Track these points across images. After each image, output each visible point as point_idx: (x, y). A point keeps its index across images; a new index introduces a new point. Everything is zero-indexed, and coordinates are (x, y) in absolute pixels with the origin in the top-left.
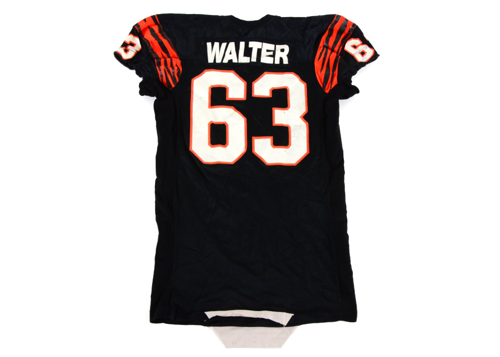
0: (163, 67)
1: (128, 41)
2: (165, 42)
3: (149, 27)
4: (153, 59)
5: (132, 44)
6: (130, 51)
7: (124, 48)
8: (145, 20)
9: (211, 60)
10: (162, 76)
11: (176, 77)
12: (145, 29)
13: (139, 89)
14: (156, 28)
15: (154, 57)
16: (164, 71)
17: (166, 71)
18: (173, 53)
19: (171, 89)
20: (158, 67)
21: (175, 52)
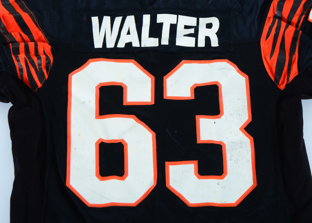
0: (22, 56)
2: (26, 17)
4: (6, 44)
9: (98, 44)
10: (21, 70)
11: (45, 71)
15: (8, 40)
16: (24, 63)
17: (27, 62)
18: (38, 35)
19: (36, 91)
20: (15, 56)
21: (41, 31)
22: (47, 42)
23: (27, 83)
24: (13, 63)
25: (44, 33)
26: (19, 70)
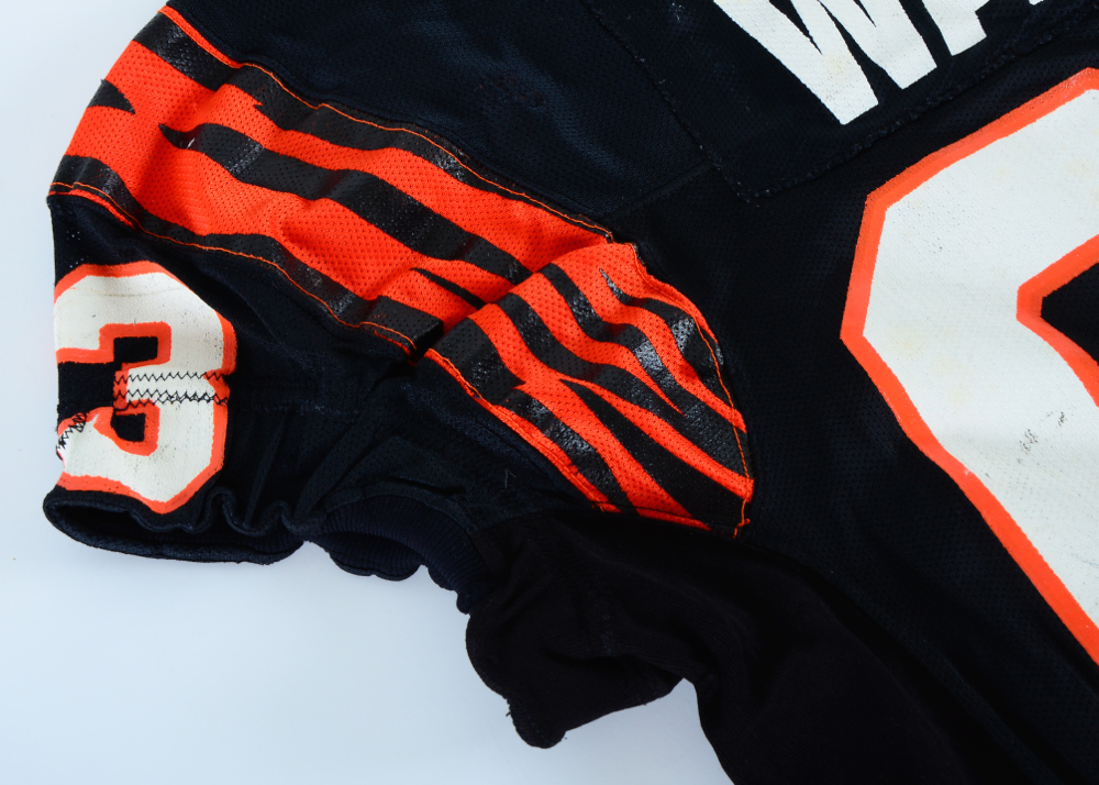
1: (88, 342)
3: (174, 137)
4: (410, 365)
5: (141, 346)
6: (166, 410)
7: (100, 415)
8: (109, 96)
9: (849, 99)
12: (157, 169)
13: (501, 704)
14: (237, 110)
15: (402, 340)
16: (586, 410)
17: (598, 398)
18: (512, 227)
19: (745, 526)
20: (509, 407)
21: (520, 199)
22: (595, 231)
23: (670, 513)
24: (523, 448)
25: (541, 198)
26: (574, 469)
